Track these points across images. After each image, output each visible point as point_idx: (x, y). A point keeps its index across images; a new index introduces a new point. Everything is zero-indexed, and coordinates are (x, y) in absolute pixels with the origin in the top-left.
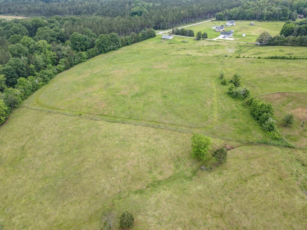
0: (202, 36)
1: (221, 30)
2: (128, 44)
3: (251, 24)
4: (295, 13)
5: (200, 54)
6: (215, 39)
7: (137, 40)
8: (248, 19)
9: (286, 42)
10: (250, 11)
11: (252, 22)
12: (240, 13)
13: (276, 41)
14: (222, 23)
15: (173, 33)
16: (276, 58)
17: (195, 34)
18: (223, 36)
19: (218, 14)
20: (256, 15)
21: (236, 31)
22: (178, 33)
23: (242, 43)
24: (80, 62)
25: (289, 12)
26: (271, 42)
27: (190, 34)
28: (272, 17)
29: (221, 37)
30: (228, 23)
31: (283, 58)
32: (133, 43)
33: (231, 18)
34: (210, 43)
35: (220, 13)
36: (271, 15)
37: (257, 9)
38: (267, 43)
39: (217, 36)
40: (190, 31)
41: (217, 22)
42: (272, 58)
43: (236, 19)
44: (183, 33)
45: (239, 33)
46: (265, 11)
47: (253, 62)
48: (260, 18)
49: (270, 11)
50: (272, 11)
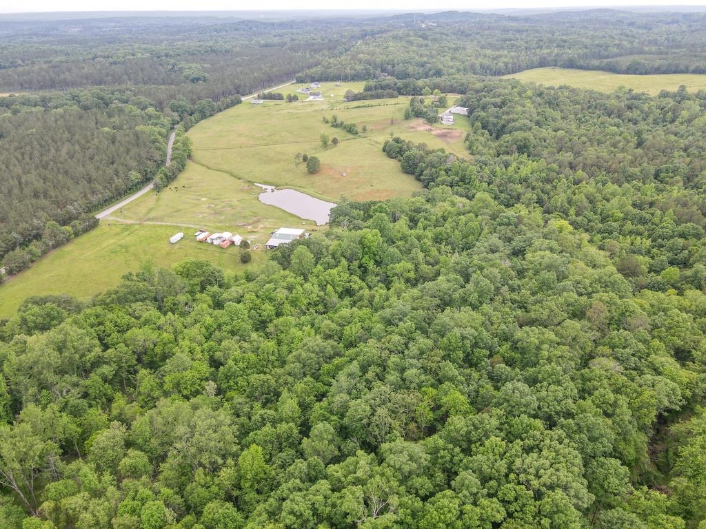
0: (292, 99)
1: (308, 92)
2: (221, 110)
3: (336, 86)
4: (378, 72)
5: (300, 111)
6: (306, 100)
7: (228, 107)
8: (332, 80)
9: (366, 96)
10: (332, 71)
11: (338, 83)
12: (322, 74)
13: (359, 96)
14: (305, 86)
15: (259, 97)
16: (359, 107)
17: (285, 97)
18: (313, 97)
19: (296, 75)
20: (340, 75)
21: (324, 93)
22: (265, 97)
23: (332, 101)
24: (192, 126)
25: (372, 71)
26: (356, 98)
27: (280, 97)
28: (355, 78)
29: (311, 98)
30: (313, 85)
31: (364, 107)
32: (224, 109)
33: (313, 80)
34: (303, 104)
35: (300, 74)
36: (355, 75)
37: (340, 68)
38: (352, 99)
39: (307, 98)
40: (279, 94)
41: (300, 85)
42: (357, 107)
43: (320, 80)
44: (271, 97)
45: (327, 94)
46: (348, 71)
47: (343, 111)
48: (345, 79)
49: (353, 71)
50: (355, 70)
